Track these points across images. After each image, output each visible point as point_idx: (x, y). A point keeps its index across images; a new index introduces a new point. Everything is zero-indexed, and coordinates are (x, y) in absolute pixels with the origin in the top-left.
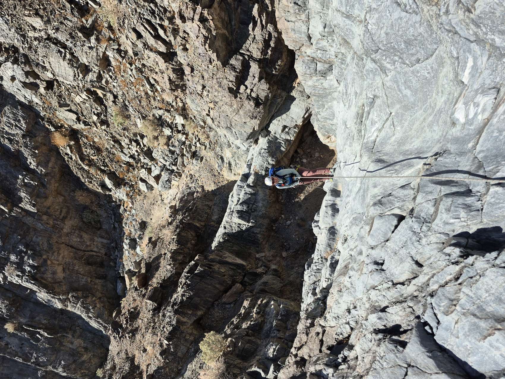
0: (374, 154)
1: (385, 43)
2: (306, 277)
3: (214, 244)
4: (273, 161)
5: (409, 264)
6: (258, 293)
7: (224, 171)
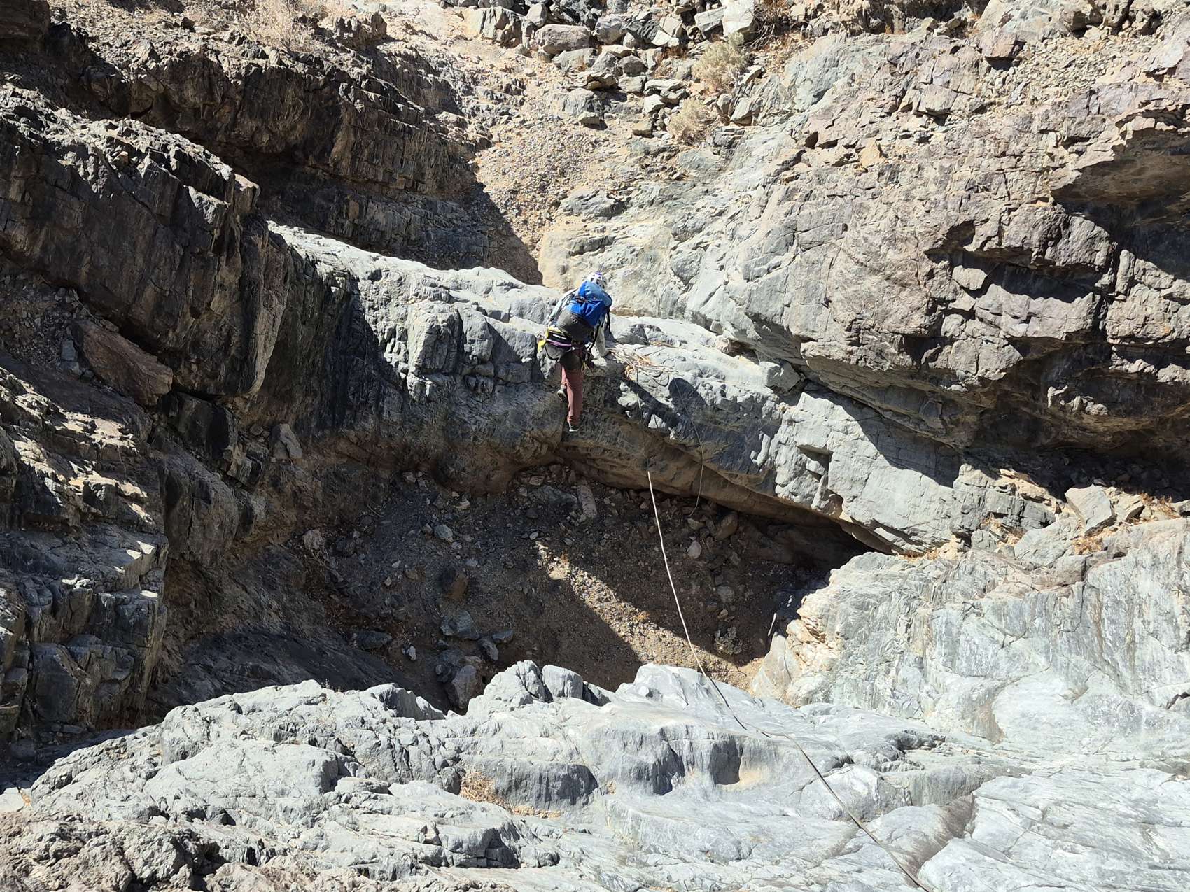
6: (161, 474)
7: (567, 223)
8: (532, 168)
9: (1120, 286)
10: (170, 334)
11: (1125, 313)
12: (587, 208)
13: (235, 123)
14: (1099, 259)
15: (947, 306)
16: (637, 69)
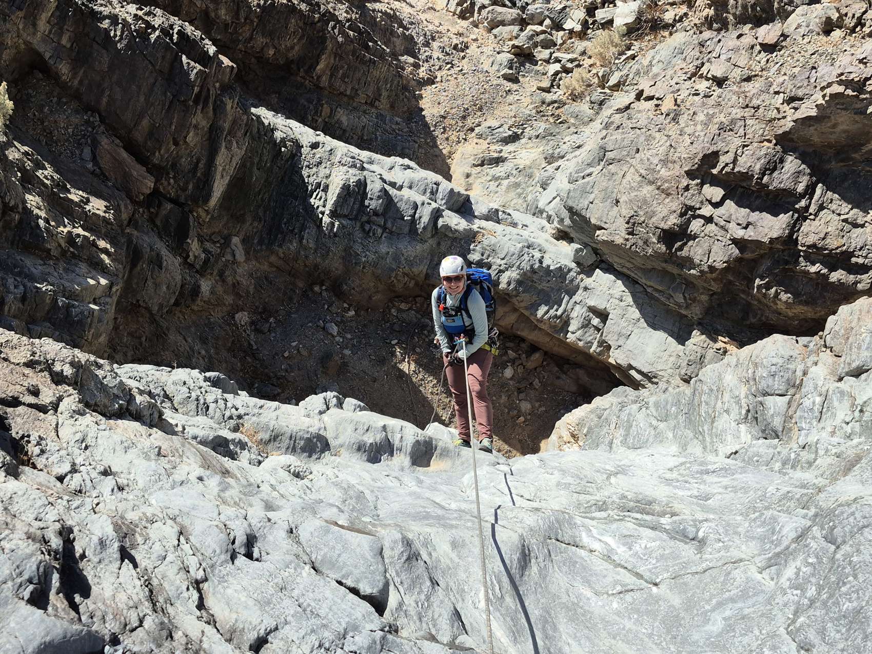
0: (544, 543)
1: (855, 559)
2: (181, 374)
3: (266, 115)
4: (509, 283)
5: (255, 621)
6: (130, 242)
7: (477, 144)
8: (460, 102)
9: (812, 210)
10: (157, 154)
11: (813, 229)
12: (492, 135)
13: (251, 38)
14: (801, 188)
15: (695, 212)
16: (549, 44)
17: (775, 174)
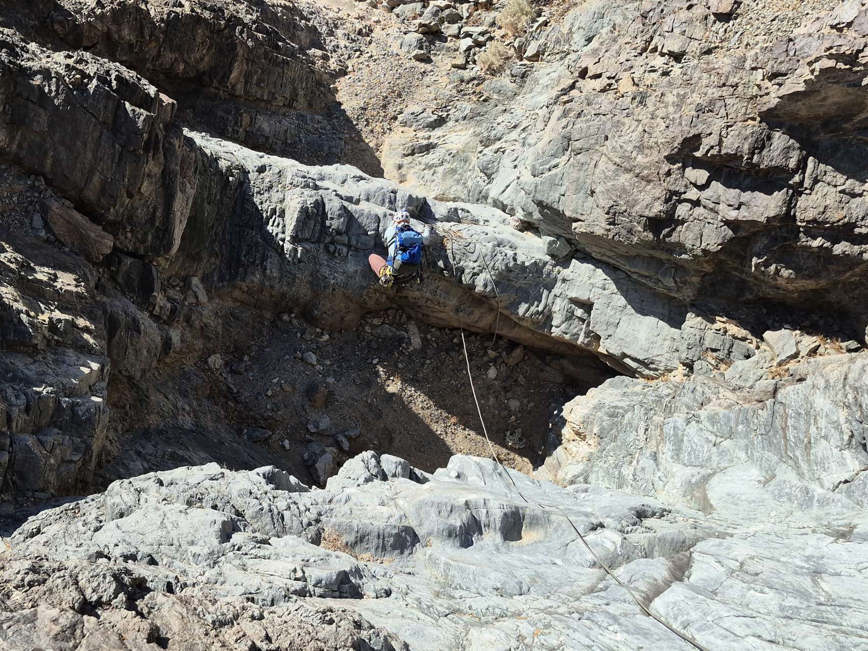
7: (402, 132)
8: (377, 91)
9: (807, 183)
10: (112, 210)
11: (810, 203)
12: (417, 121)
13: (159, 55)
14: (792, 163)
15: (680, 196)
16: (455, 18)
17: (765, 152)
